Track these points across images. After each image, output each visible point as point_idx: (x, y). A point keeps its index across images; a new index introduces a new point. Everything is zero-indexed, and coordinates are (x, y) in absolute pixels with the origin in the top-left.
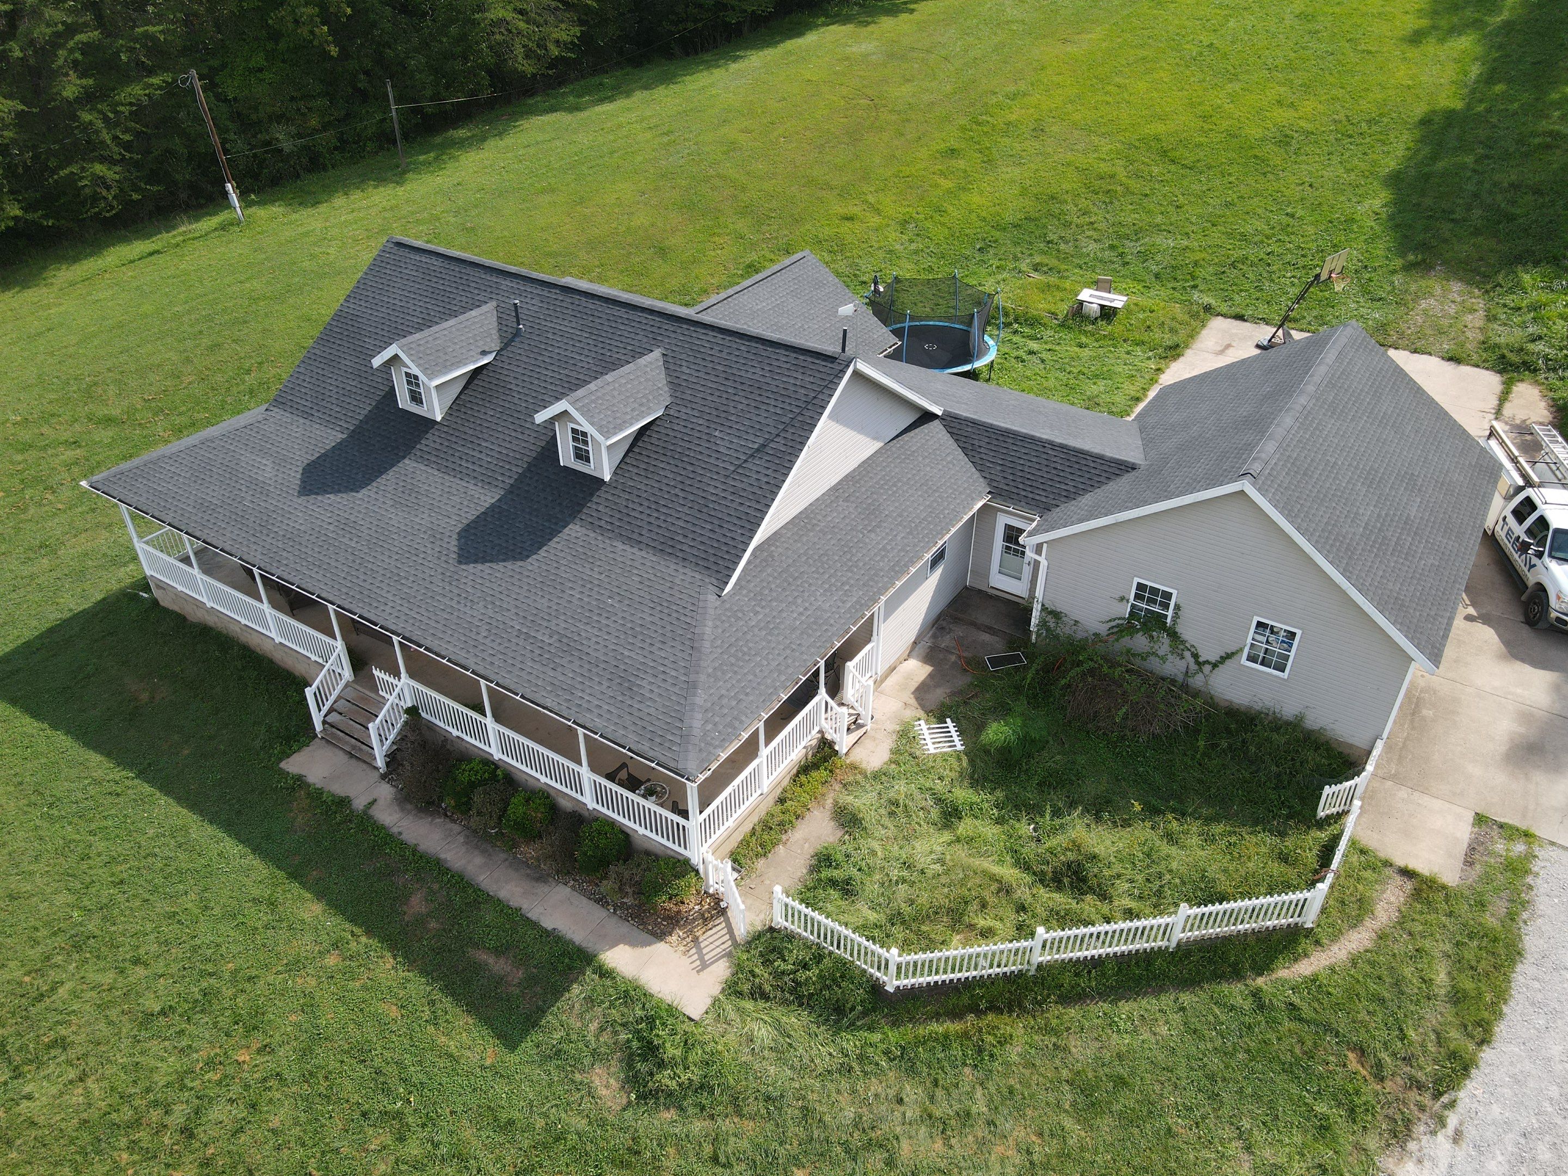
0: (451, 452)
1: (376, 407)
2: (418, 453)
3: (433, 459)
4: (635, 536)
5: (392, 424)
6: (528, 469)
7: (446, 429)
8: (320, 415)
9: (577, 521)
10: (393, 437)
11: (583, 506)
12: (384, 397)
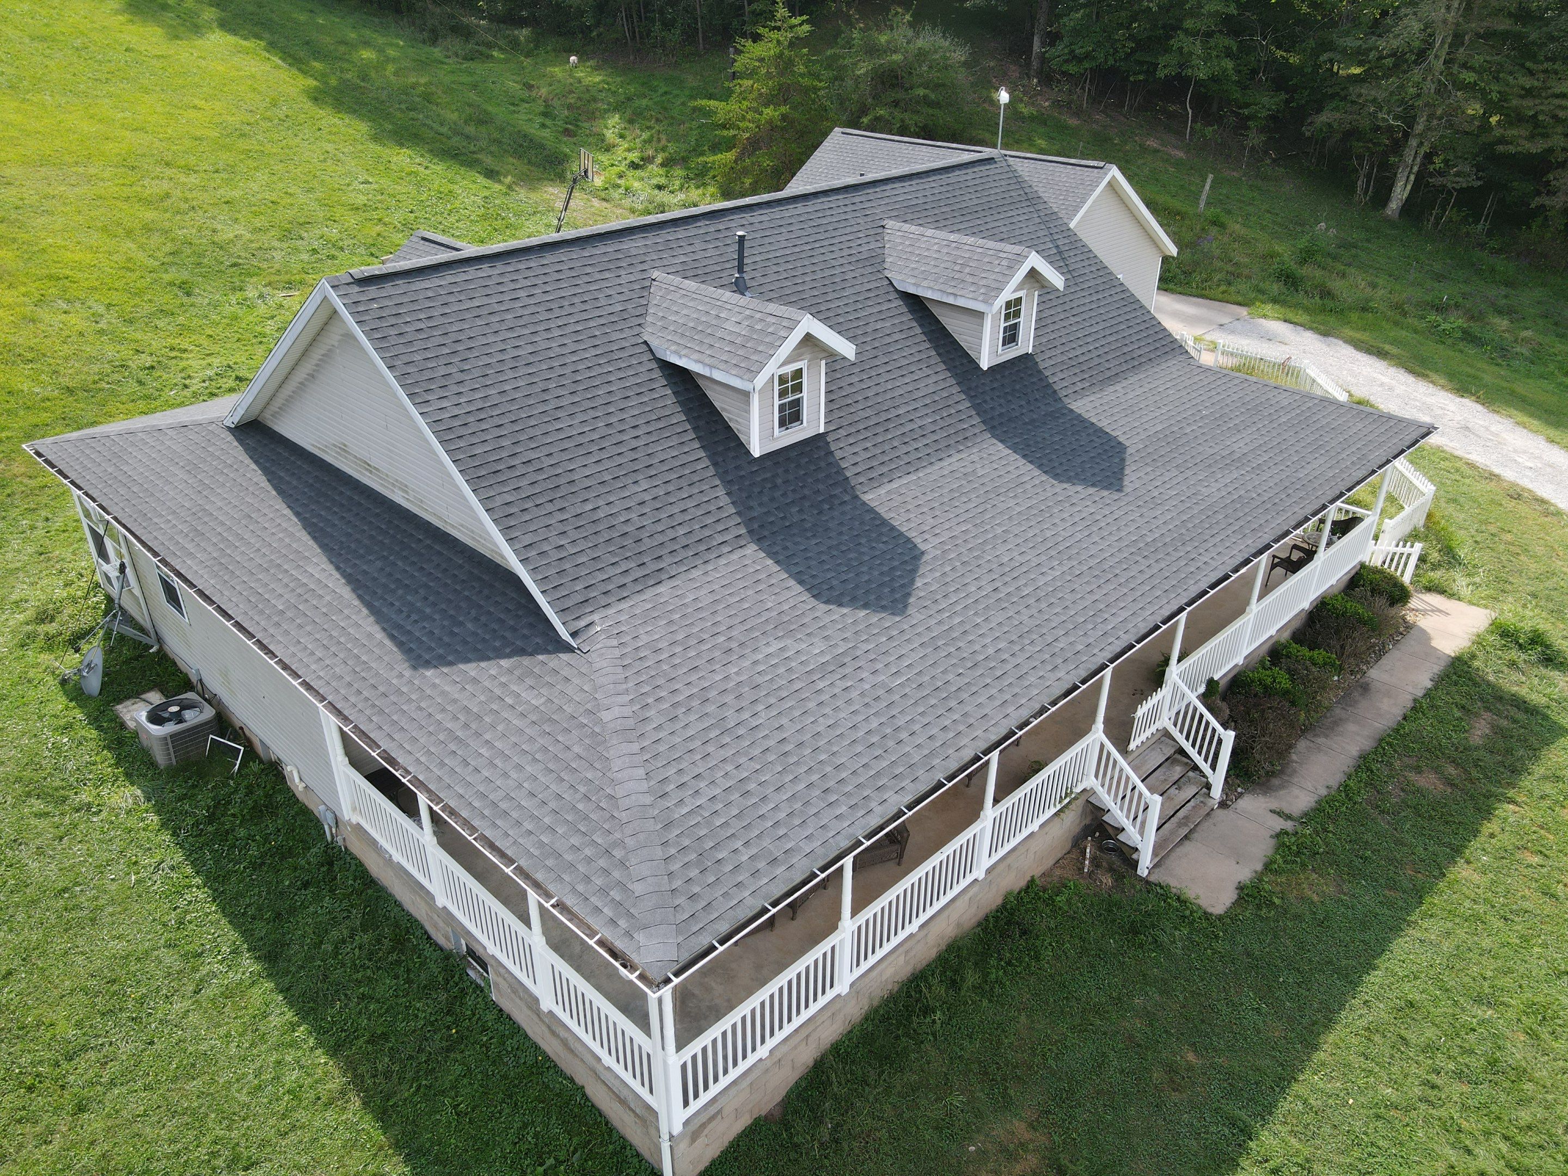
0: (887, 447)
1: (727, 483)
2: (861, 479)
3: (884, 469)
4: (1108, 374)
5: (779, 481)
6: (971, 398)
7: (843, 432)
8: (668, 560)
9: (1066, 400)
10: (806, 492)
11: (1049, 385)
12: (715, 464)
